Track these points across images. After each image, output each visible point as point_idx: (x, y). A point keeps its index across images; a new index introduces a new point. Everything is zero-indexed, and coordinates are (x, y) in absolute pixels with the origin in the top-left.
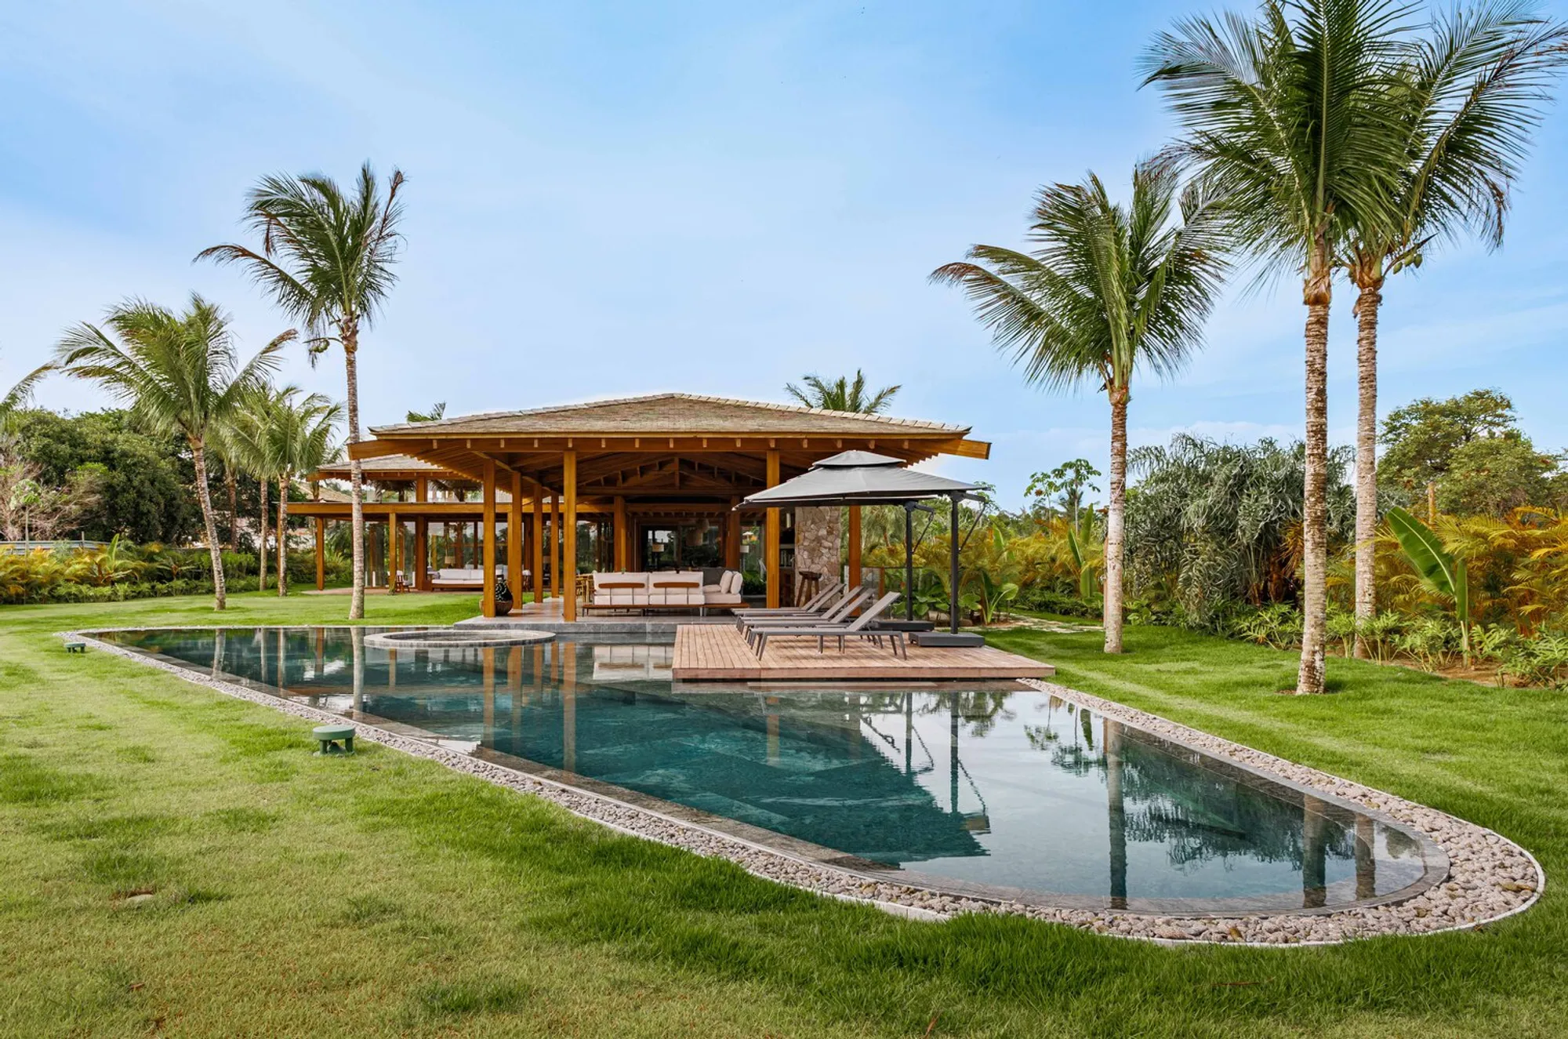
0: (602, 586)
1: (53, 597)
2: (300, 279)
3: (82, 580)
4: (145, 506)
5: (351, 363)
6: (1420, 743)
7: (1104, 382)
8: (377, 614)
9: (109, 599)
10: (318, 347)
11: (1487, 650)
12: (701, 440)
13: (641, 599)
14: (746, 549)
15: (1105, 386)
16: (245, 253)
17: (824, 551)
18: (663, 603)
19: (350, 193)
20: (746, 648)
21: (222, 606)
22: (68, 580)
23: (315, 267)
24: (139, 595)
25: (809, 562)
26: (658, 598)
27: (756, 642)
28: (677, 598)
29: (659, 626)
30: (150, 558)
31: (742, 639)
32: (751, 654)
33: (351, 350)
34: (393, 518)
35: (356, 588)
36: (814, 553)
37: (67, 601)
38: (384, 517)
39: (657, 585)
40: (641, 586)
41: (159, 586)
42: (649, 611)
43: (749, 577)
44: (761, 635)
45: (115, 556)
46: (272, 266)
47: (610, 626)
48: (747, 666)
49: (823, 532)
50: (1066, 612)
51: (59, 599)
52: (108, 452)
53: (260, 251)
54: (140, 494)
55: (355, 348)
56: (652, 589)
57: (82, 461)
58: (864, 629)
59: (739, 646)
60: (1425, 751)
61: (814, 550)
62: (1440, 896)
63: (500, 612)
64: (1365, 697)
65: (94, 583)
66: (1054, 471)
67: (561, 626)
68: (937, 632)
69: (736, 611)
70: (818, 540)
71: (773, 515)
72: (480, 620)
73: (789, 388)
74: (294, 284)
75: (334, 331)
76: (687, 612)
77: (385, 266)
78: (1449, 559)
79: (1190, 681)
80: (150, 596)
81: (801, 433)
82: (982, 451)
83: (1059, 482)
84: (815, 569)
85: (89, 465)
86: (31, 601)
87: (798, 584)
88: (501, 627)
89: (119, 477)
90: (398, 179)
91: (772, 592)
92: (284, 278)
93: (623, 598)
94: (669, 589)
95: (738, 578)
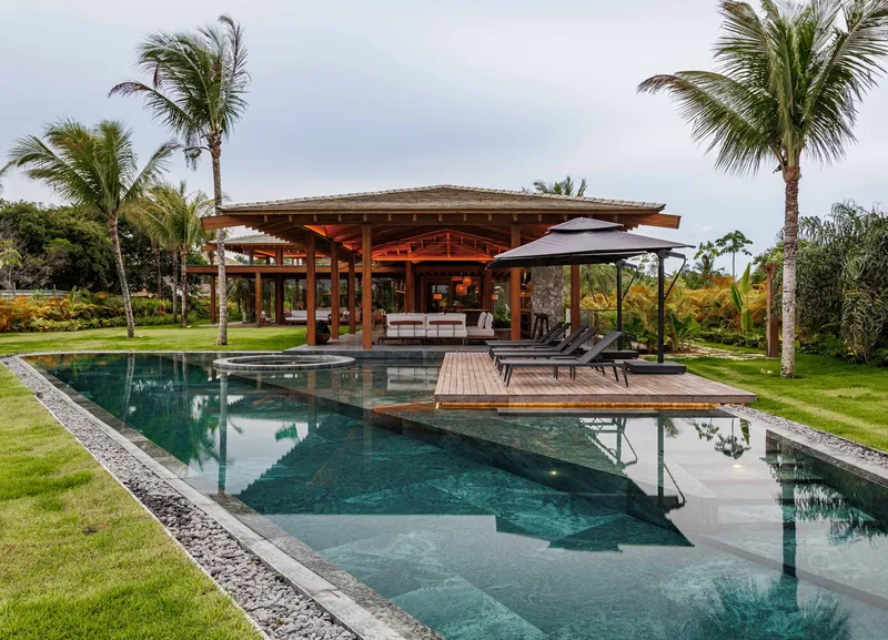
0: (392, 323)
1: (28, 327)
2: (181, 106)
3: (49, 317)
4: (96, 267)
5: (216, 165)
7: (778, 164)
8: (236, 342)
9: (67, 330)
10: (193, 155)
12: (462, 215)
13: (421, 333)
14: (496, 297)
15: (780, 168)
16: (144, 88)
17: (551, 298)
18: (435, 335)
20: (496, 374)
21: (131, 335)
22: (39, 317)
23: (191, 98)
24: (91, 327)
25: (541, 306)
26: (432, 333)
27: (504, 371)
28: (446, 332)
29: (432, 353)
30: (100, 302)
31: (492, 366)
32: (500, 381)
33: (216, 155)
34: (258, 276)
35: (221, 324)
36: (545, 299)
37: (38, 331)
38: (253, 275)
39: (431, 323)
40: (421, 323)
41: (104, 321)
42: (426, 341)
43: (498, 316)
44: (508, 366)
45: (75, 301)
46: (160, 96)
47: (396, 353)
48: (497, 393)
49: (551, 285)
50: (729, 343)
51: (33, 330)
52: (71, 231)
53: (151, 85)
54: (93, 260)
55: (219, 154)
56: (429, 326)
57: (53, 238)
58: (593, 361)
59: (491, 371)
61: (544, 297)
63: (320, 341)
65: (57, 319)
66: (718, 241)
67: (360, 353)
68: (641, 360)
69: (489, 343)
70: (548, 290)
71: (516, 272)
72: (304, 348)
74: (177, 109)
75: (205, 143)
76: (454, 342)
77: (238, 95)
80: (98, 327)
81: (536, 210)
82: (673, 222)
83: (720, 249)
84: (545, 311)
85: (58, 240)
86: (13, 331)
87: (533, 322)
88: (317, 353)
89: (78, 248)
91: (515, 328)
92: (169, 105)
93: (407, 332)
94: (441, 326)
95: (490, 318)
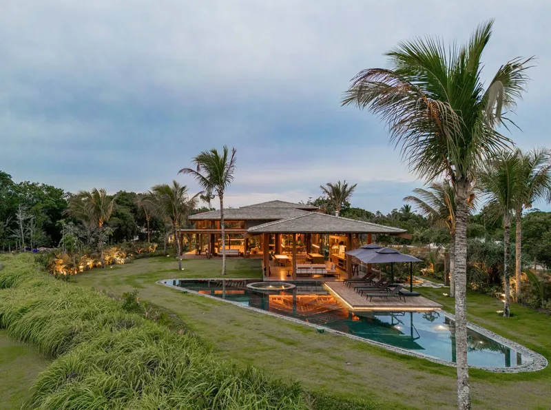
0: (298, 268)
5: (221, 202)
6: (531, 333)
10: (212, 197)
11: (547, 307)
13: (310, 272)
16: (192, 171)
19: (221, 154)
21: (180, 269)
26: (314, 272)
28: (320, 272)
29: (319, 282)
33: (221, 198)
40: (309, 268)
46: (199, 174)
53: (195, 169)
56: (312, 269)
60: (531, 335)
62: (532, 367)
64: (519, 319)
73: (321, 187)
74: (206, 180)
75: (216, 193)
77: (231, 175)
78: (539, 283)
79: (476, 310)
90: (234, 152)
92: (203, 178)
93: (304, 272)
94: (317, 269)
